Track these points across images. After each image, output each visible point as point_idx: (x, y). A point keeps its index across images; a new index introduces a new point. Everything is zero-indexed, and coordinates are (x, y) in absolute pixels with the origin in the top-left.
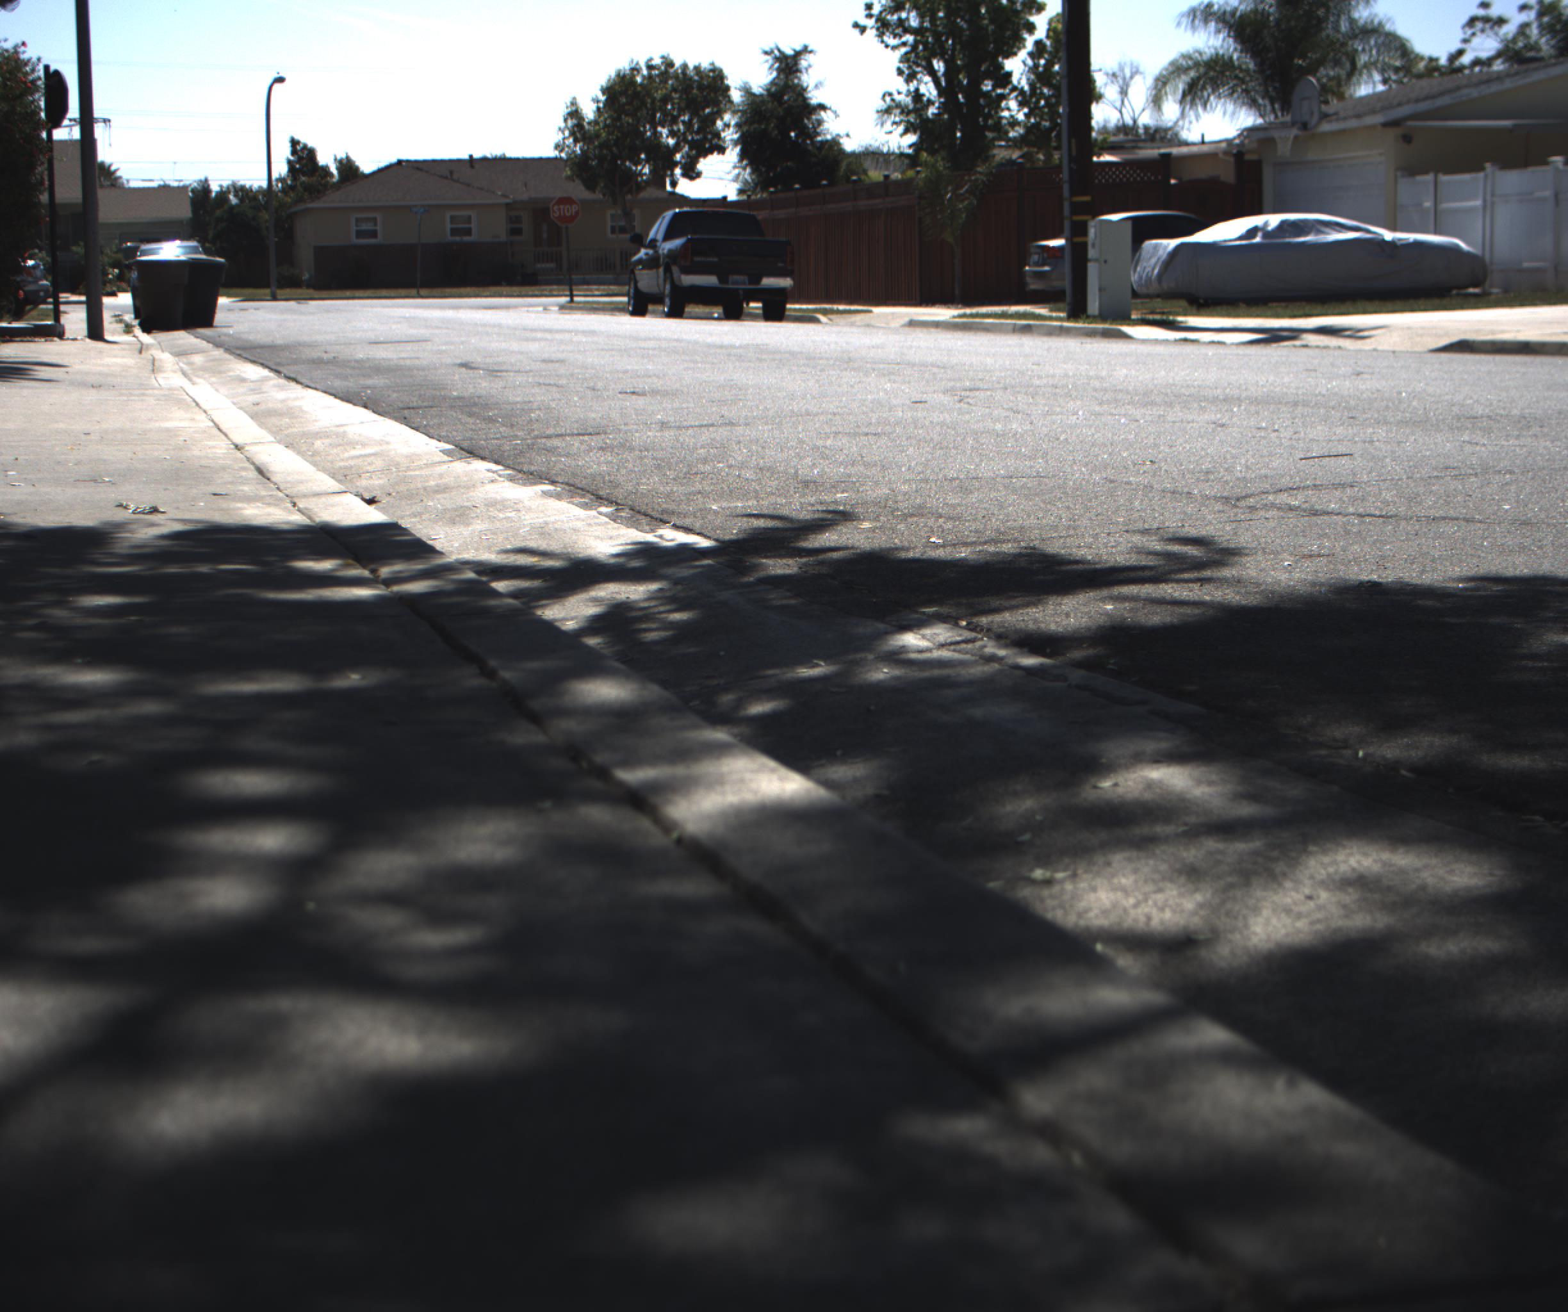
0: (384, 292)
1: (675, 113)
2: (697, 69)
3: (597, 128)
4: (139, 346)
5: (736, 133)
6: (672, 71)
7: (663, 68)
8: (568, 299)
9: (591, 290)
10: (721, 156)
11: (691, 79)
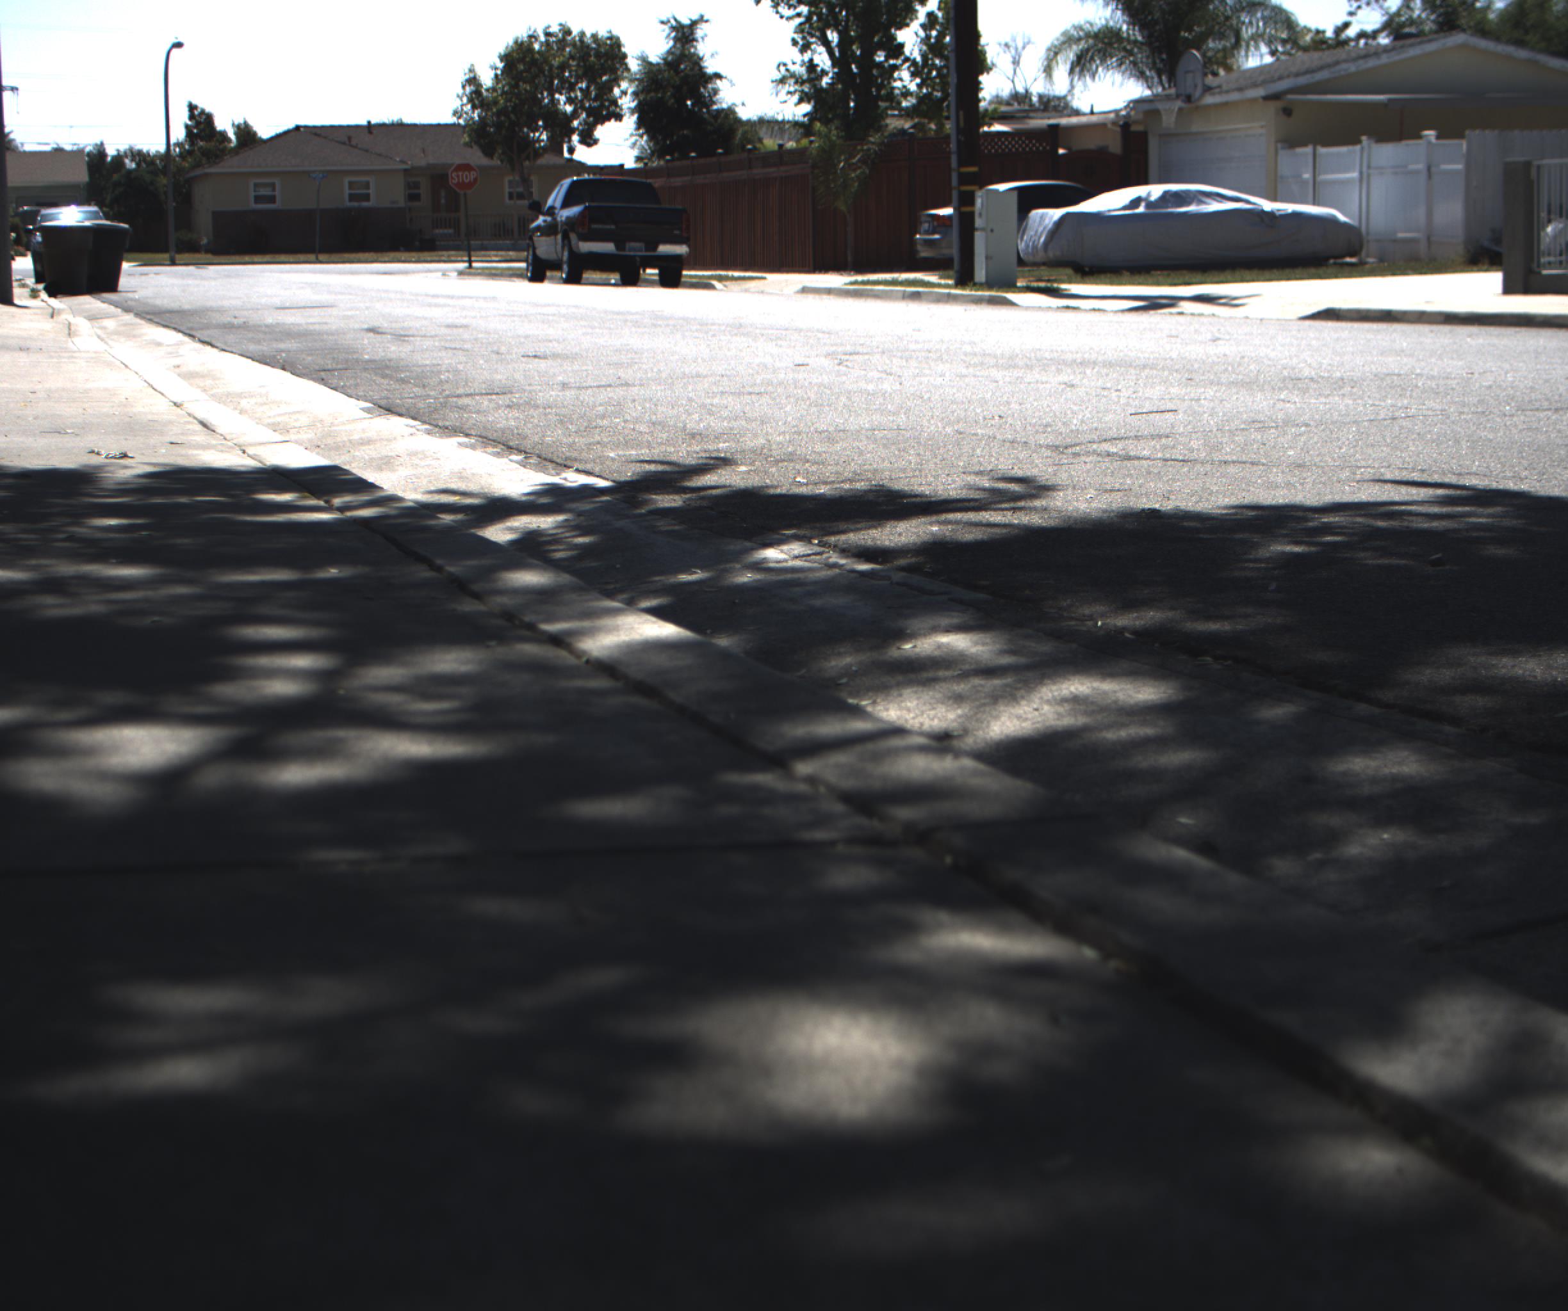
0: (283, 257)
1: (573, 80)
2: (594, 36)
3: (495, 94)
4: (50, 310)
5: (633, 101)
6: (569, 38)
7: (560, 35)
8: (466, 265)
9: (489, 256)
10: (618, 123)
11: (588, 46)
